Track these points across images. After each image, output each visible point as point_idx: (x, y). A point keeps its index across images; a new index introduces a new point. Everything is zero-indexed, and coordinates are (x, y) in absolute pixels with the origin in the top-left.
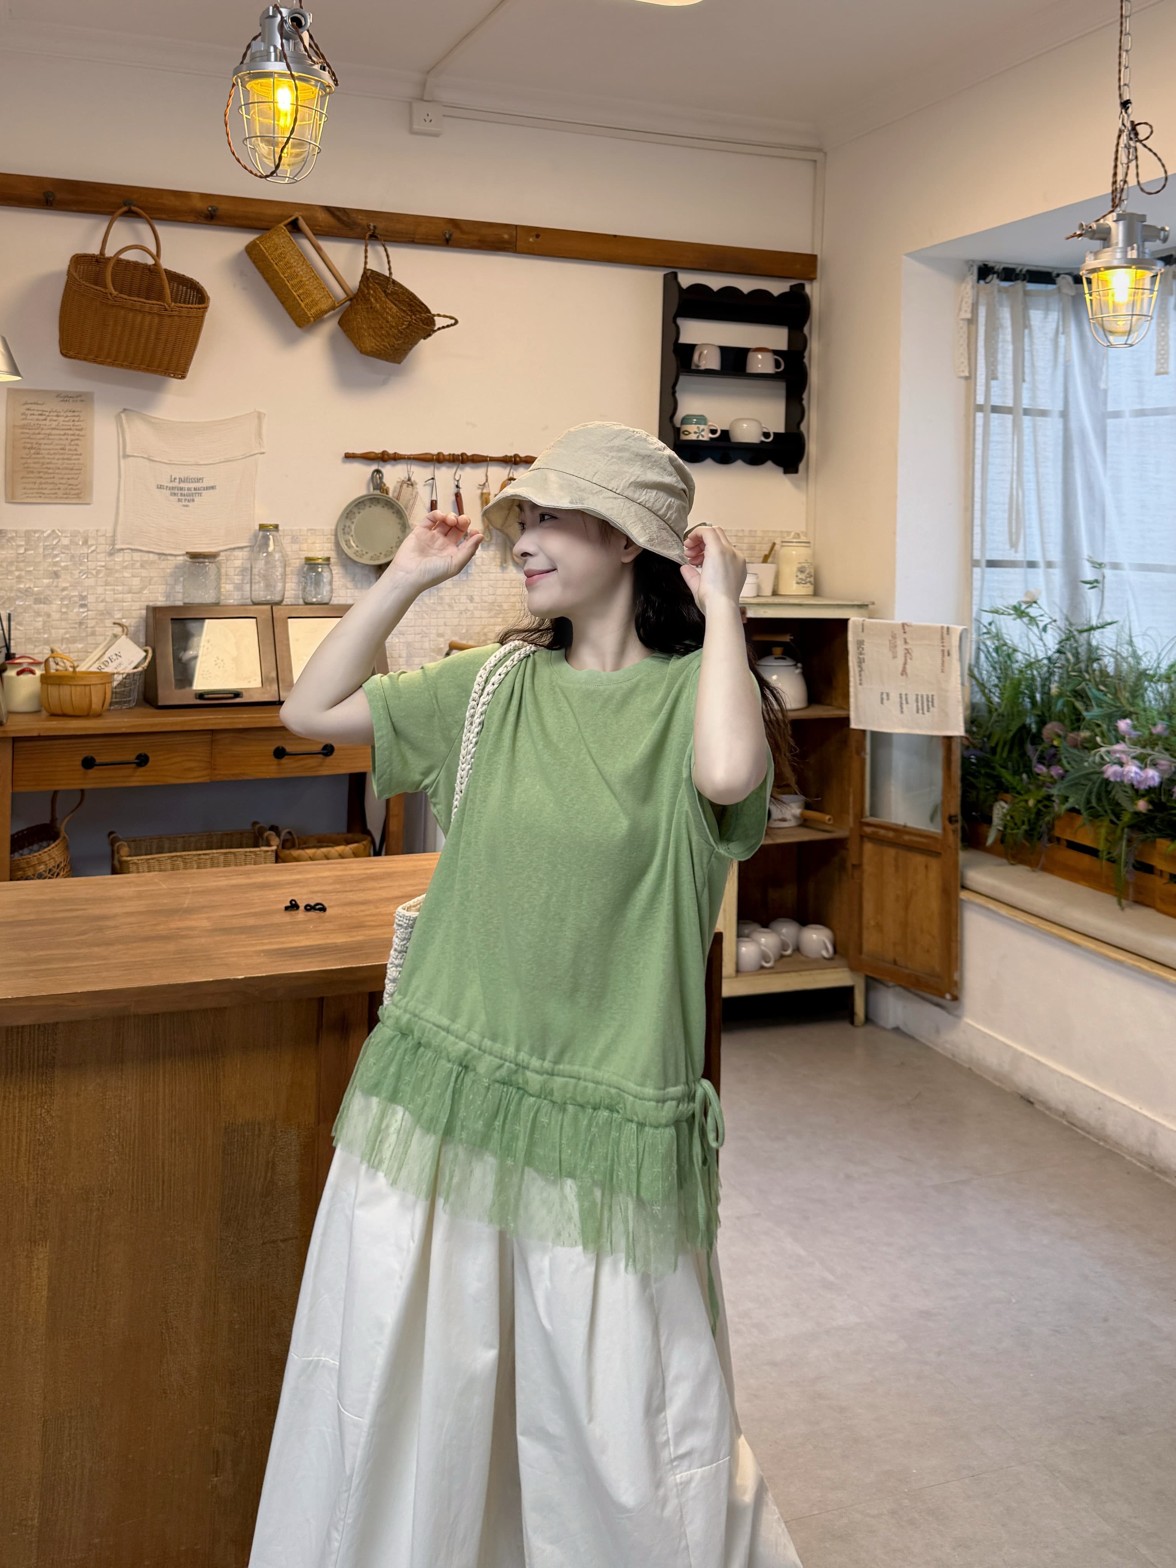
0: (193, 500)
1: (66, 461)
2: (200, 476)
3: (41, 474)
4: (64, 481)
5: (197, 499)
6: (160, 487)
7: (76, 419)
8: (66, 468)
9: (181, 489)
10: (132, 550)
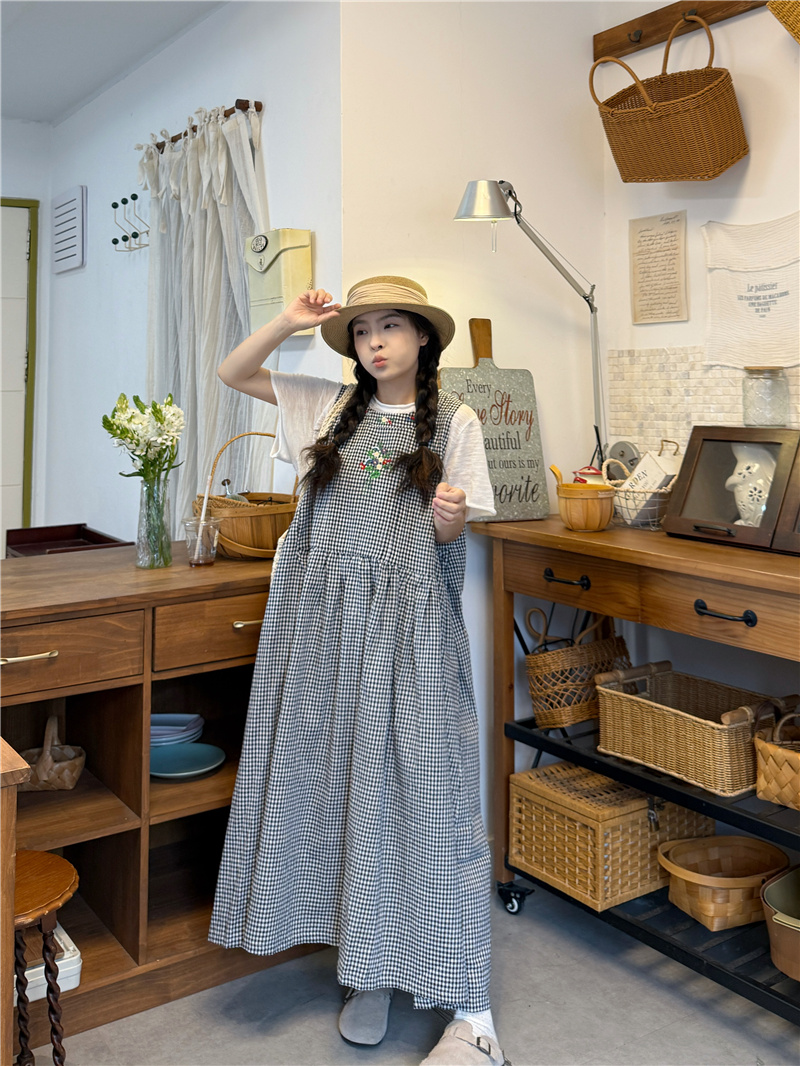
0: (769, 309)
1: (667, 281)
2: (774, 282)
3: (651, 296)
4: (666, 301)
5: (772, 307)
6: (741, 298)
7: (673, 238)
8: (667, 288)
9: (758, 298)
10: (721, 366)
